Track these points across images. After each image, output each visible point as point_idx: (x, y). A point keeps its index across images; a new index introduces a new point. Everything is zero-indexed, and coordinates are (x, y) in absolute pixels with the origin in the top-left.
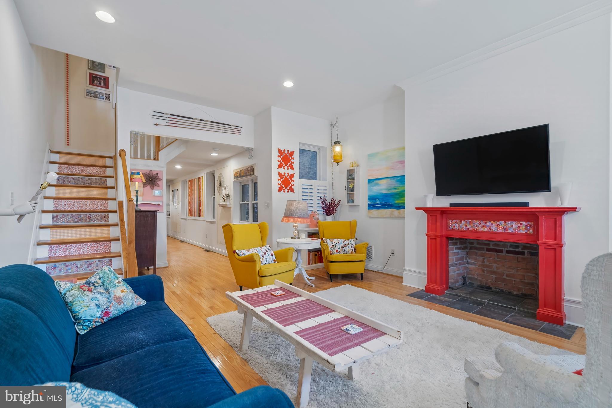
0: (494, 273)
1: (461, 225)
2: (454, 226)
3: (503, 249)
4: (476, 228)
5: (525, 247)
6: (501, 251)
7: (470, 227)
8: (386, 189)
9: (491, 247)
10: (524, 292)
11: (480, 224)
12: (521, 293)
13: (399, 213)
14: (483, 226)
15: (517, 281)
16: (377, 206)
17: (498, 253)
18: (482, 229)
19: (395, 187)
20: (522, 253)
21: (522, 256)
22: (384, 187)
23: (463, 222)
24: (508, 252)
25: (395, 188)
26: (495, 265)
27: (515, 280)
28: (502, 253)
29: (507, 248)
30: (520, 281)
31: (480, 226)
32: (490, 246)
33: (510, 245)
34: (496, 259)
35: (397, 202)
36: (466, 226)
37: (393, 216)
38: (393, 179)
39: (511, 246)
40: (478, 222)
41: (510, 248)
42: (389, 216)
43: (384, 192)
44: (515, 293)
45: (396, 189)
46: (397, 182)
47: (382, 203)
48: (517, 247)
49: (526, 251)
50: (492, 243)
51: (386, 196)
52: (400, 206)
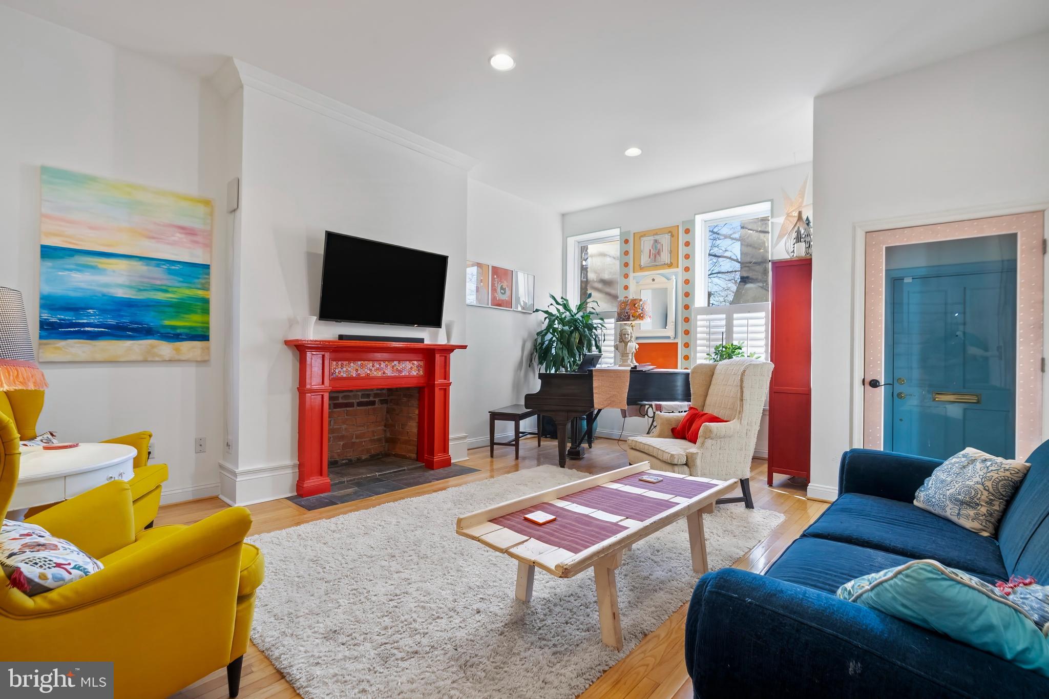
0: (342, 438)
1: (349, 369)
2: (340, 372)
3: (354, 401)
4: (369, 372)
5: (376, 395)
6: (351, 405)
7: (363, 372)
8: (130, 287)
9: (341, 401)
10: (373, 452)
11: (373, 366)
12: (370, 456)
13: (177, 350)
14: (378, 369)
15: (366, 441)
16: (87, 329)
17: (348, 409)
18: (375, 373)
19: (162, 285)
20: (373, 403)
21: (373, 407)
22: (121, 280)
23: (352, 364)
24: (360, 404)
25: (164, 288)
26: (344, 426)
27: (365, 440)
28: (351, 407)
29: (359, 399)
30: (369, 440)
31: (373, 369)
32: (338, 400)
33: (362, 394)
34: (346, 417)
35: (167, 323)
36: (357, 370)
37: (157, 359)
38: (158, 266)
39: (363, 396)
40: (371, 365)
41: (362, 398)
42: (140, 358)
43: (121, 293)
44: (364, 457)
45: (166, 291)
46: (170, 274)
47: (112, 322)
48: (368, 396)
49: (377, 400)
50: (341, 395)
51: (129, 304)
52: (180, 334)
